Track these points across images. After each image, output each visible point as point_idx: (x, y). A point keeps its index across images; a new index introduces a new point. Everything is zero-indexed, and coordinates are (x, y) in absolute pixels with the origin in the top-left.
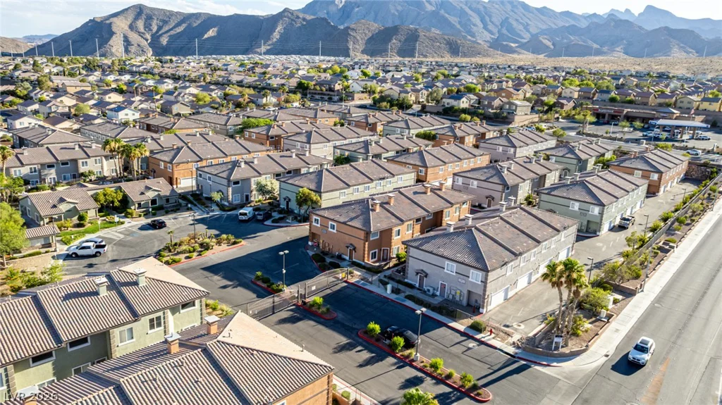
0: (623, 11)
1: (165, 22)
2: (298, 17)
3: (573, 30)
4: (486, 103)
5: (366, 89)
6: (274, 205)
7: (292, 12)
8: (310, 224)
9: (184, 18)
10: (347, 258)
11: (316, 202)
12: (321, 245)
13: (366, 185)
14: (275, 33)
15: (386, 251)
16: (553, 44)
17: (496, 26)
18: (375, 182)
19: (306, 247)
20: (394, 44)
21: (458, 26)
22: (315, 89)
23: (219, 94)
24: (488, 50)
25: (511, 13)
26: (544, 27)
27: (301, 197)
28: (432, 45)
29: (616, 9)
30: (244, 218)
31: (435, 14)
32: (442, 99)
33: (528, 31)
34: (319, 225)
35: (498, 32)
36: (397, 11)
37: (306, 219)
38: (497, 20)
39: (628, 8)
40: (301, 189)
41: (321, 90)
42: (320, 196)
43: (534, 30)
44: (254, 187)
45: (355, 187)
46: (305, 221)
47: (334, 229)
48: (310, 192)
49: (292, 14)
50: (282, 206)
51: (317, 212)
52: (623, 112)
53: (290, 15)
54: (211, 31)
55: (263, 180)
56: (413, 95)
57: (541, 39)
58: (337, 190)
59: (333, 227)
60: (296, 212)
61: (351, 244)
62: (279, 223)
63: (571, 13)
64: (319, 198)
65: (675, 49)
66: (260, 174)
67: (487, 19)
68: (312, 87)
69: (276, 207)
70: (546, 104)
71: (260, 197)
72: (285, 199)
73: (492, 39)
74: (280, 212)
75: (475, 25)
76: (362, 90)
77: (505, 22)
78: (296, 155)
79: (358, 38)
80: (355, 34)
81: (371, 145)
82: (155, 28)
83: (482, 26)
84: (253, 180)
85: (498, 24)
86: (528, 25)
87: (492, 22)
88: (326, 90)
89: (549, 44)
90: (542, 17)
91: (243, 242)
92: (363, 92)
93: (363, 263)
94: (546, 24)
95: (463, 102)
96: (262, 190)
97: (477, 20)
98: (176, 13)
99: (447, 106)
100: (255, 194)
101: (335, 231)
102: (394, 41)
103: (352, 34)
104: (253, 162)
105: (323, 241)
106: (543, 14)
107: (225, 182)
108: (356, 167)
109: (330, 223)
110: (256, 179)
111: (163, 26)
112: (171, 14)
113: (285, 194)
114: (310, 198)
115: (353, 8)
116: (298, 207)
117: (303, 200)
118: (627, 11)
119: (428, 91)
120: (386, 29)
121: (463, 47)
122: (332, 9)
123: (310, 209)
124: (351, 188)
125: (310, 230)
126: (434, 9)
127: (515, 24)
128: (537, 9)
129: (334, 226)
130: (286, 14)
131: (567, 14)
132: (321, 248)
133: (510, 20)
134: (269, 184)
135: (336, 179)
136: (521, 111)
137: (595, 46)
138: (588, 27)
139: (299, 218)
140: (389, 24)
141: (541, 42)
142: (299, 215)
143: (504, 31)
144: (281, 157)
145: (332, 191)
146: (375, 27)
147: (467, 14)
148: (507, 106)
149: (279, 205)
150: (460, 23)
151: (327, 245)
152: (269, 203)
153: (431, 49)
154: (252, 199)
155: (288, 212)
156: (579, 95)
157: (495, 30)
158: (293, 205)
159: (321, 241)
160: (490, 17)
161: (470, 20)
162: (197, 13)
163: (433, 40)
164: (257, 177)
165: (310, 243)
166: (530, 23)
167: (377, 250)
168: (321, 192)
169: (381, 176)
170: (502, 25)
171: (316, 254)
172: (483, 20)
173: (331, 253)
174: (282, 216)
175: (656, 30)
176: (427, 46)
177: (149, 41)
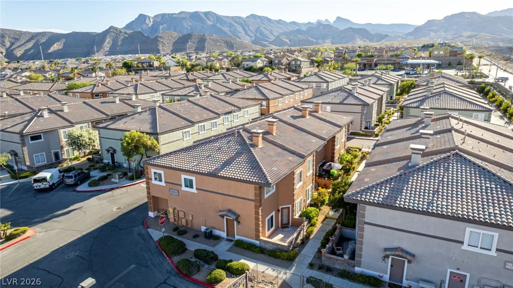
0: (324, 20)
1: (17, 39)
2: (121, 32)
3: (299, 31)
4: (277, 62)
5: (179, 63)
6: (95, 160)
7: (116, 29)
8: (148, 183)
9: (32, 36)
10: (224, 234)
11: (151, 149)
12: (171, 216)
13: (213, 121)
14: (105, 44)
15: (285, 211)
16: (290, 41)
17: (253, 32)
18: (222, 117)
19: (145, 223)
20: (190, 45)
21: (230, 34)
22: (138, 66)
23: (53, 75)
24: (251, 46)
25: (261, 24)
26: (282, 31)
27: (128, 144)
28: (216, 44)
29: (320, 19)
30: (42, 185)
31: (214, 26)
32: (242, 62)
33: (273, 34)
34: (163, 184)
35: (255, 36)
36: (189, 26)
37: (139, 174)
38: (253, 28)
39: (327, 19)
40: (127, 134)
41: (143, 67)
42: (157, 140)
43: (276, 34)
44: (64, 140)
45: (200, 124)
46: (139, 177)
47: (191, 187)
48: (142, 135)
49: (117, 30)
50: (105, 161)
51: (157, 162)
52: (373, 61)
53: (114, 31)
54: (56, 44)
55: (76, 131)
56: (217, 63)
57: (281, 38)
58: (178, 129)
59: (189, 184)
60: (125, 165)
61: (230, 211)
62: (100, 186)
63: (296, 23)
64: (155, 142)
65: (358, 39)
66: (72, 124)
67: (247, 28)
68: (135, 65)
69: (97, 162)
70: (316, 62)
71: (76, 153)
72: (108, 151)
73: (252, 40)
74: (103, 169)
75: (240, 32)
76: (176, 64)
77: (258, 29)
78: (120, 100)
79: (165, 42)
80: (162, 40)
81: (201, 88)
82: (8, 44)
83: (244, 33)
84: (61, 131)
85: (254, 31)
86: (272, 30)
87: (250, 30)
88: (148, 67)
89: (287, 41)
90: (279, 25)
91: (30, 231)
92: (176, 66)
93: (258, 242)
94: (283, 29)
95: (259, 63)
96: (76, 142)
97: (240, 29)
98: (25, 32)
99: (246, 67)
100: (68, 151)
101: (194, 190)
102: (190, 43)
103: (160, 40)
104: (62, 111)
105: (174, 209)
106: (279, 23)
107: (17, 138)
108: (196, 102)
109: (183, 176)
110: (66, 130)
111: (14, 42)
112: (21, 33)
113: (109, 144)
114: (143, 144)
115: (159, 26)
116: (126, 158)
117: (133, 148)
118: (326, 20)
119: (228, 59)
120: (184, 36)
121: (236, 44)
122: (145, 27)
123: (145, 159)
124: (196, 126)
125: (149, 193)
126: (212, 23)
127: (264, 30)
128: (276, 21)
129: (191, 181)
130: (112, 30)
131: (294, 23)
132: (172, 220)
133: (261, 28)
134: (85, 134)
135: (174, 116)
136: (304, 65)
137: (315, 40)
138: (307, 29)
139: (129, 174)
140: (185, 33)
141: (281, 39)
142: (130, 169)
143: (258, 35)
144: (102, 103)
145: (172, 131)
146: (176, 35)
147: (234, 26)
148: (294, 63)
149: (102, 160)
150: (230, 31)
151: (181, 215)
152: (89, 159)
153: (215, 47)
154: (65, 156)
155: (115, 166)
156: (335, 56)
157: (252, 35)
158: (120, 158)
159: (171, 210)
160: (248, 27)
161: (236, 29)
162: (43, 32)
163: (215, 41)
164: (68, 127)
165: (151, 214)
166: (273, 29)
167: (273, 213)
168: (157, 134)
169: (227, 110)
170: (256, 31)
171: (166, 237)
172: (244, 29)
173: (192, 229)
174: (105, 174)
175: (346, 29)
176: (212, 45)
177: (4, 54)
